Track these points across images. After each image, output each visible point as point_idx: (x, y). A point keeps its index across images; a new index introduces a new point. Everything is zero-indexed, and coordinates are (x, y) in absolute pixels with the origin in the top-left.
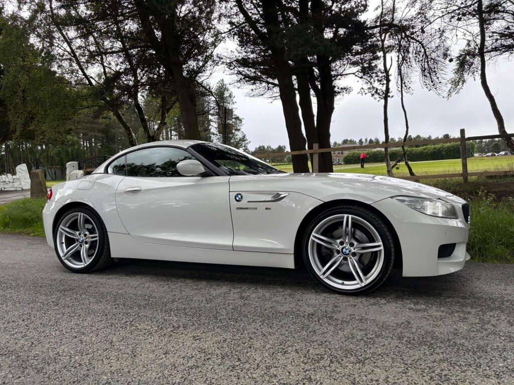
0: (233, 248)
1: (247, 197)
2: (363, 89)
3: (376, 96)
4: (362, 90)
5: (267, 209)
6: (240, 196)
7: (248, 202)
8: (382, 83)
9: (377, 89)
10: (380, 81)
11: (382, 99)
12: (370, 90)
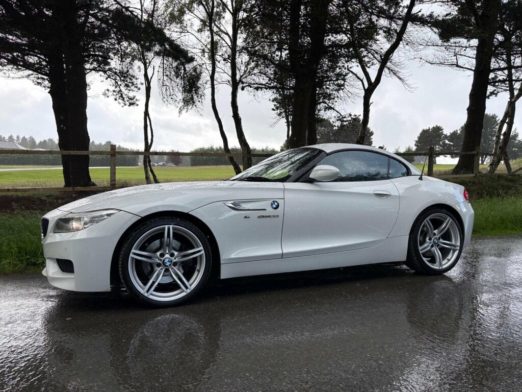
2: (108, 90)
3: (121, 101)
4: (107, 92)
8: (129, 88)
9: (122, 94)
10: (127, 86)
11: (125, 105)
12: (115, 94)
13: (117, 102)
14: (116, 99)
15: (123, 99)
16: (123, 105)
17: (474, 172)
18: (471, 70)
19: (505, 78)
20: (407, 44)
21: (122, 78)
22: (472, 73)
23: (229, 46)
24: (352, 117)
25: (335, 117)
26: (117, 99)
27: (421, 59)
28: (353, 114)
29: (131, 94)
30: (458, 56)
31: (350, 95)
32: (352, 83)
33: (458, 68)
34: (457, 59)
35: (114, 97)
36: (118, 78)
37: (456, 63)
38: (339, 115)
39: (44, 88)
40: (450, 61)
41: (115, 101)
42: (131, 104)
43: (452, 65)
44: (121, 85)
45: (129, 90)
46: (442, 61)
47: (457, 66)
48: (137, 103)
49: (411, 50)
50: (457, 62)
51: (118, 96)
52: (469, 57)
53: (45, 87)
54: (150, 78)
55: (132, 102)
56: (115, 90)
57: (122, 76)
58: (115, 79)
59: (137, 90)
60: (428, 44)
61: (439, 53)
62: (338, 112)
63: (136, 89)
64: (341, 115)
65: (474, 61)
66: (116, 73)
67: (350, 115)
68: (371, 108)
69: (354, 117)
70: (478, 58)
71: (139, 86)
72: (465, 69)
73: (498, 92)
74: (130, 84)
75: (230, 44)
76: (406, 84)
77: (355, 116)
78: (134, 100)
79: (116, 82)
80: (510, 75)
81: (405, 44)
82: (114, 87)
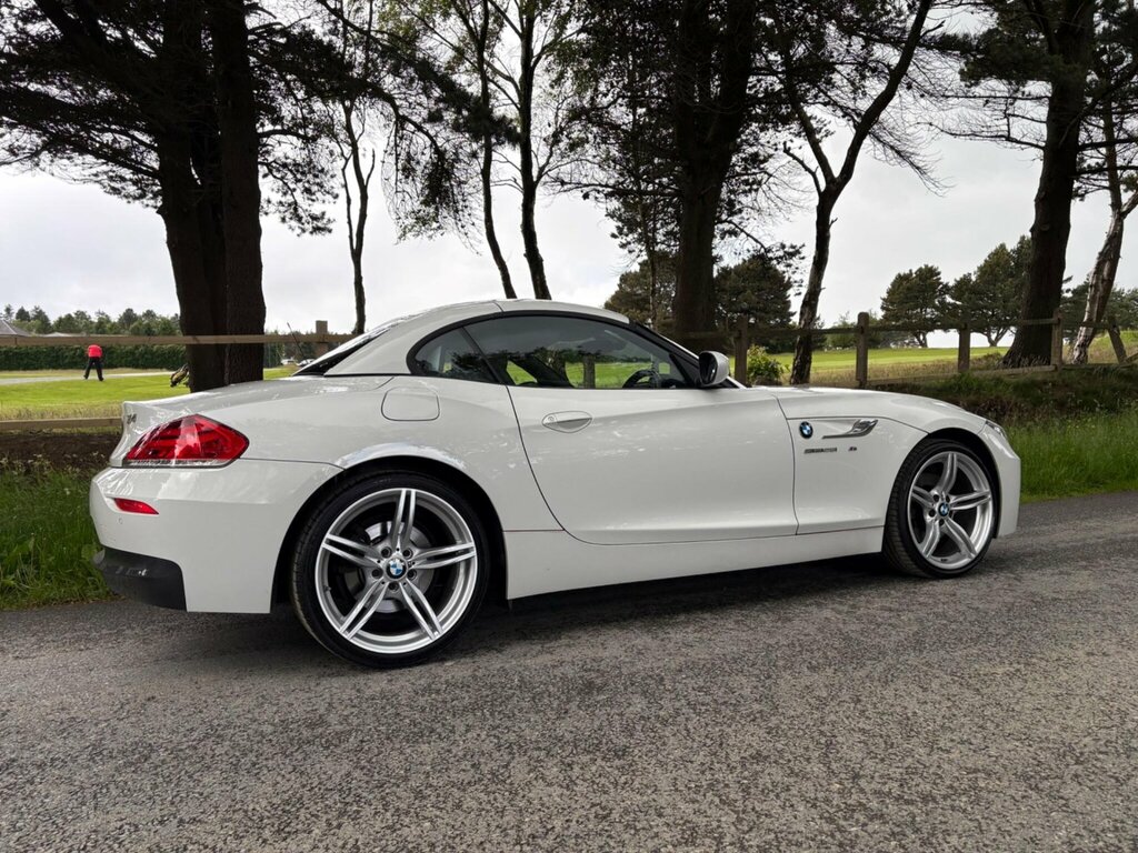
0: (798, 531)
1: (820, 430)
2: (269, 202)
3: (294, 223)
5: (851, 449)
6: (808, 428)
7: (825, 437)
8: (311, 197)
9: (296, 209)
10: (308, 191)
11: (304, 231)
12: (282, 209)
13: (286, 226)
14: (283, 220)
15: (299, 219)
16: (298, 231)
17: (1052, 362)
18: (1037, 146)
19: (1100, 161)
20: (922, 96)
21: (299, 176)
22: (1041, 153)
23: (516, 105)
24: (786, 249)
25: (749, 251)
26: (287, 219)
27: (931, 124)
28: (788, 244)
29: (316, 209)
30: (1011, 119)
31: (780, 205)
32: (786, 178)
33: (1009, 144)
34: (1008, 125)
35: (277, 217)
36: (290, 176)
37: (1006, 133)
38: (759, 246)
39: (125, 200)
40: (995, 129)
41: (281, 224)
42: (317, 229)
43: (996, 136)
44: (294, 190)
45: (313, 200)
46: (974, 129)
47: (1009, 139)
48: (330, 226)
49: (932, 107)
50: (1009, 131)
51: (288, 215)
52: (1033, 120)
53: (126, 197)
54: (365, 177)
55: (319, 226)
56: (283, 200)
57: (298, 171)
58: (282, 179)
59: (331, 199)
60: (947, 93)
61: (971, 111)
62: (756, 241)
63: (328, 197)
64: (762, 246)
65: (1044, 129)
66: (285, 165)
67: (783, 246)
68: (833, 230)
69: (791, 250)
70: (1052, 121)
71: (336, 191)
72: (1023, 146)
73: (1086, 192)
74: (315, 188)
75: (516, 100)
76: (929, 179)
77: (793, 247)
78: (325, 221)
79: (286, 184)
80: (1111, 157)
81: (917, 95)
82: (280, 194)
